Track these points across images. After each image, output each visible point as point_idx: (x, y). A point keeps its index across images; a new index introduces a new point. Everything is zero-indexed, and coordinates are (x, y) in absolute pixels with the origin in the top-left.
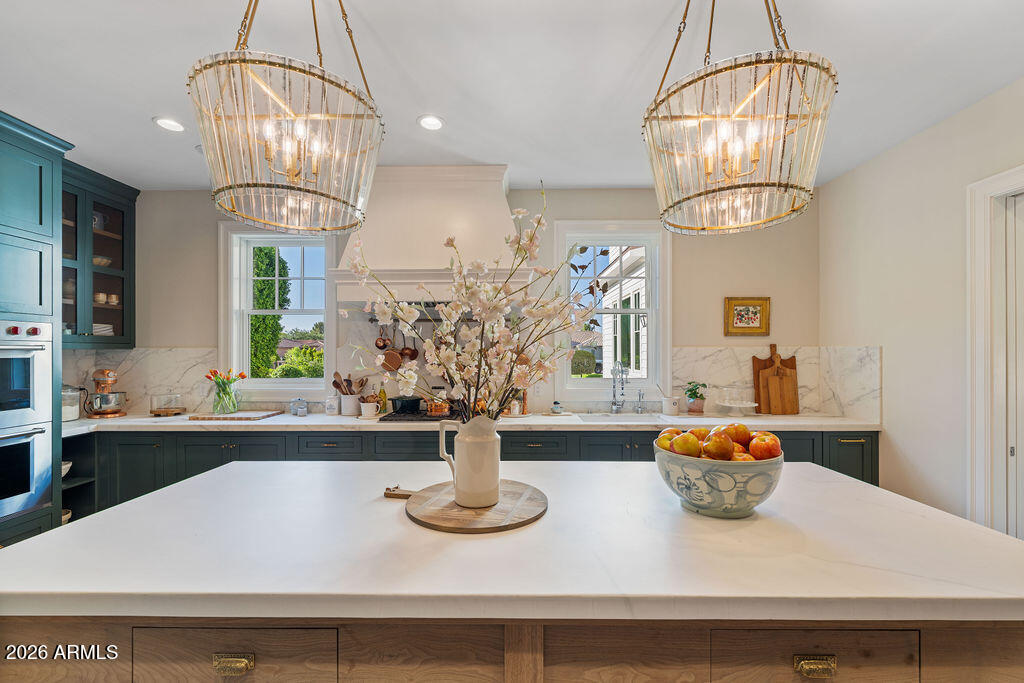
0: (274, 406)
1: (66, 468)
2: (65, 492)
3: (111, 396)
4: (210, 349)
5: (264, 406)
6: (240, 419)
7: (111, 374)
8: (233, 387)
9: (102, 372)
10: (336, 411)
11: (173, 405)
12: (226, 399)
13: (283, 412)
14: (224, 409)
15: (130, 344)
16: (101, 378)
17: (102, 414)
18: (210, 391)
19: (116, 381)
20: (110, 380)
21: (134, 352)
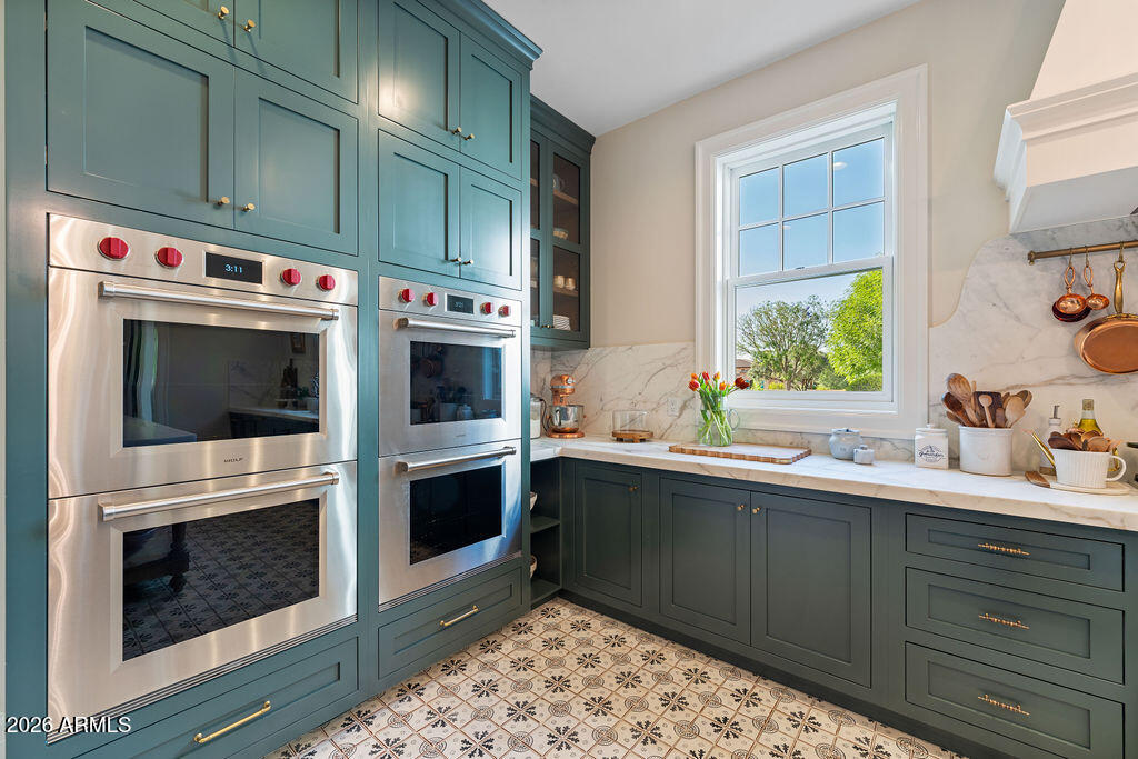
0: (789, 438)
1: (533, 500)
2: (534, 537)
3: (570, 409)
4: (683, 345)
5: (770, 438)
6: (742, 457)
7: (570, 380)
8: (726, 403)
9: (561, 378)
10: (945, 461)
11: (639, 427)
12: (717, 421)
13: (809, 453)
14: (716, 438)
15: (585, 343)
16: (558, 385)
17: (561, 432)
18: (683, 408)
19: (573, 390)
20: (568, 388)
21: (589, 353)
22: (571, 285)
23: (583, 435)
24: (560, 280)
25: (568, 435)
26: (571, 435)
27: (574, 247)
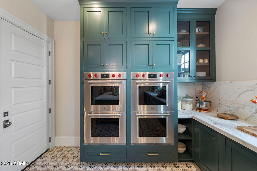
3: (204, 103)
7: (203, 93)
17: (200, 110)
20: (204, 96)
21: (215, 83)
22: (206, 61)
23: (210, 112)
24: (201, 61)
25: (203, 111)
26: (204, 111)
27: (207, 49)
